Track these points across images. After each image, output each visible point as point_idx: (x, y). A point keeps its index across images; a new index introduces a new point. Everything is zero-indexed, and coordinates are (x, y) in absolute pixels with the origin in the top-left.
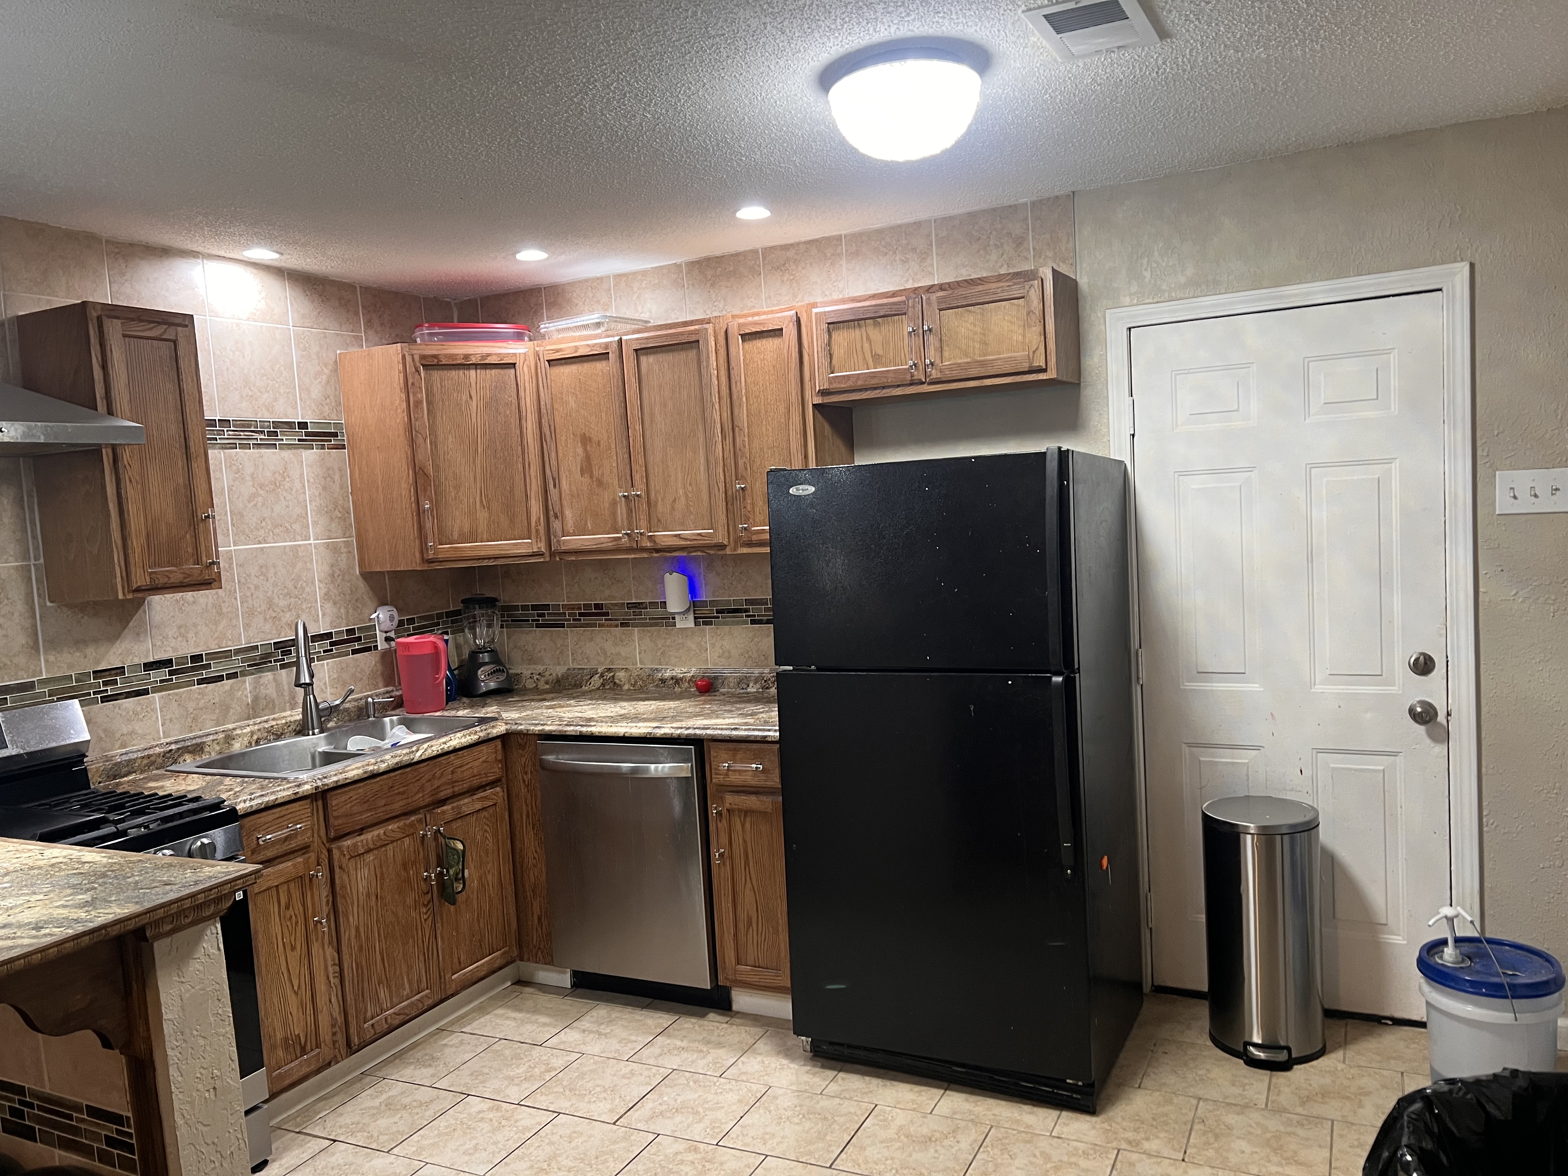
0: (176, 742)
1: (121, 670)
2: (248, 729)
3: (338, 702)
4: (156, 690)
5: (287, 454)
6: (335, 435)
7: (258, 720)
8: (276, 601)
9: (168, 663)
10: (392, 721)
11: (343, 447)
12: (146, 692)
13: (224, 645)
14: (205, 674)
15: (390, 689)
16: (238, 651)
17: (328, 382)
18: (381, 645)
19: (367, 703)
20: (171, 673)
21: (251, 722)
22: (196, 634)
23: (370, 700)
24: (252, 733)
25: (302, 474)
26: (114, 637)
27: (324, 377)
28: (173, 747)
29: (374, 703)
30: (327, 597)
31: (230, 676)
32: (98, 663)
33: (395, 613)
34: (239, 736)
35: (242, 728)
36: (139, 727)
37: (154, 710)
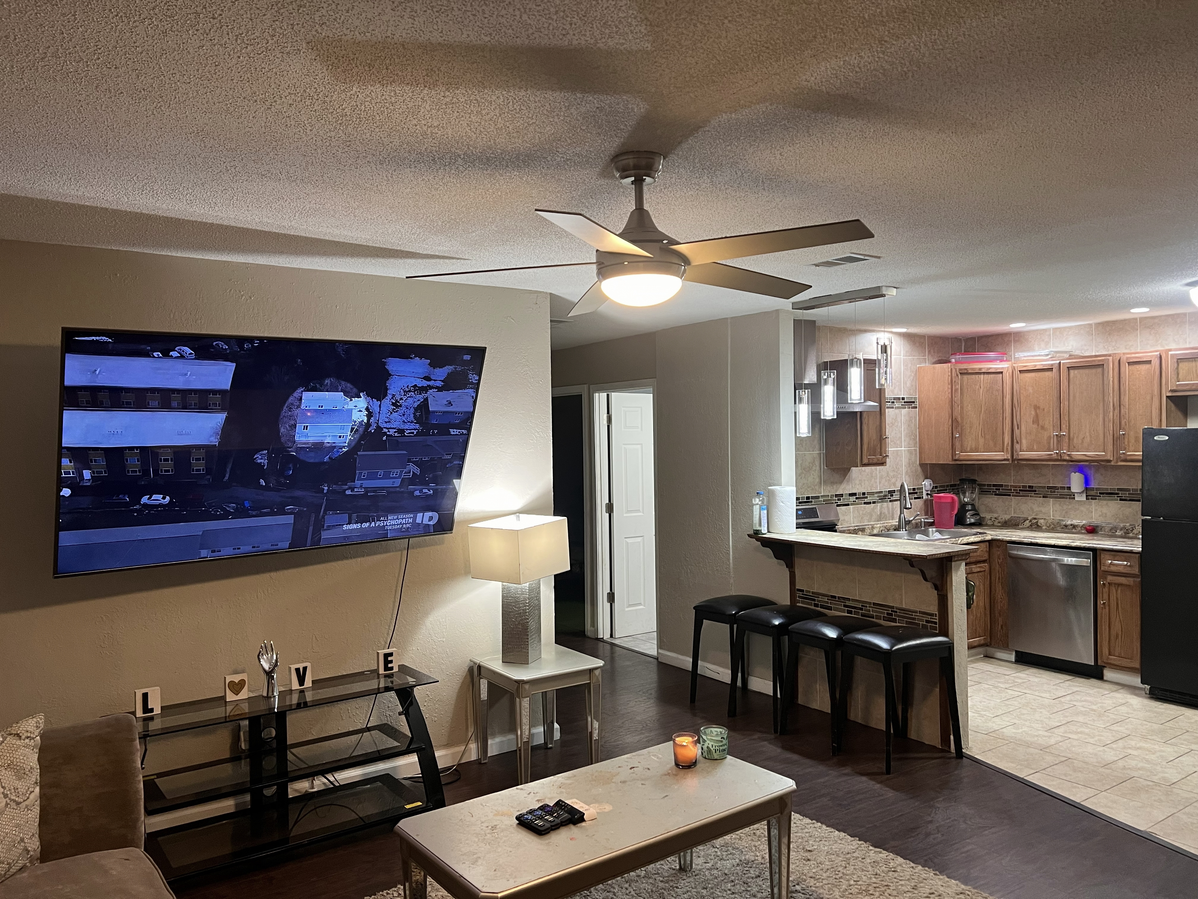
0: (857, 526)
1: (842, 495)
2: (878, 525)
3: (912, 519)
4: (852, 504)
5: (897, 411)
6: (914, 402)
7: (882, 522)
8: (890, 473)
9: (855, 494)
10: (932, 530)
11: (916, 408)
12: (848, 505)
13: (872, 489)
14: (866, 500)
15: (927, 517)
16: (877, 493)
17: (913, 379)
18: (925, 497)
19: (921, 521)
20: (856, 498)
21: (879, 522)
22: (865, 484)
23: (923, 520)
24: (880, 527)
25: (901, 420)
26: (841, 482)
27: (912, 377)
28: (856, 528)
29: (924, 522)
30: (907, 473)
31: (874, 503)
32: (836, 491)
33: (932, 483)
34: (876, 527)
35: (877, 524)
36: (846, 518)
37: (850, 512)
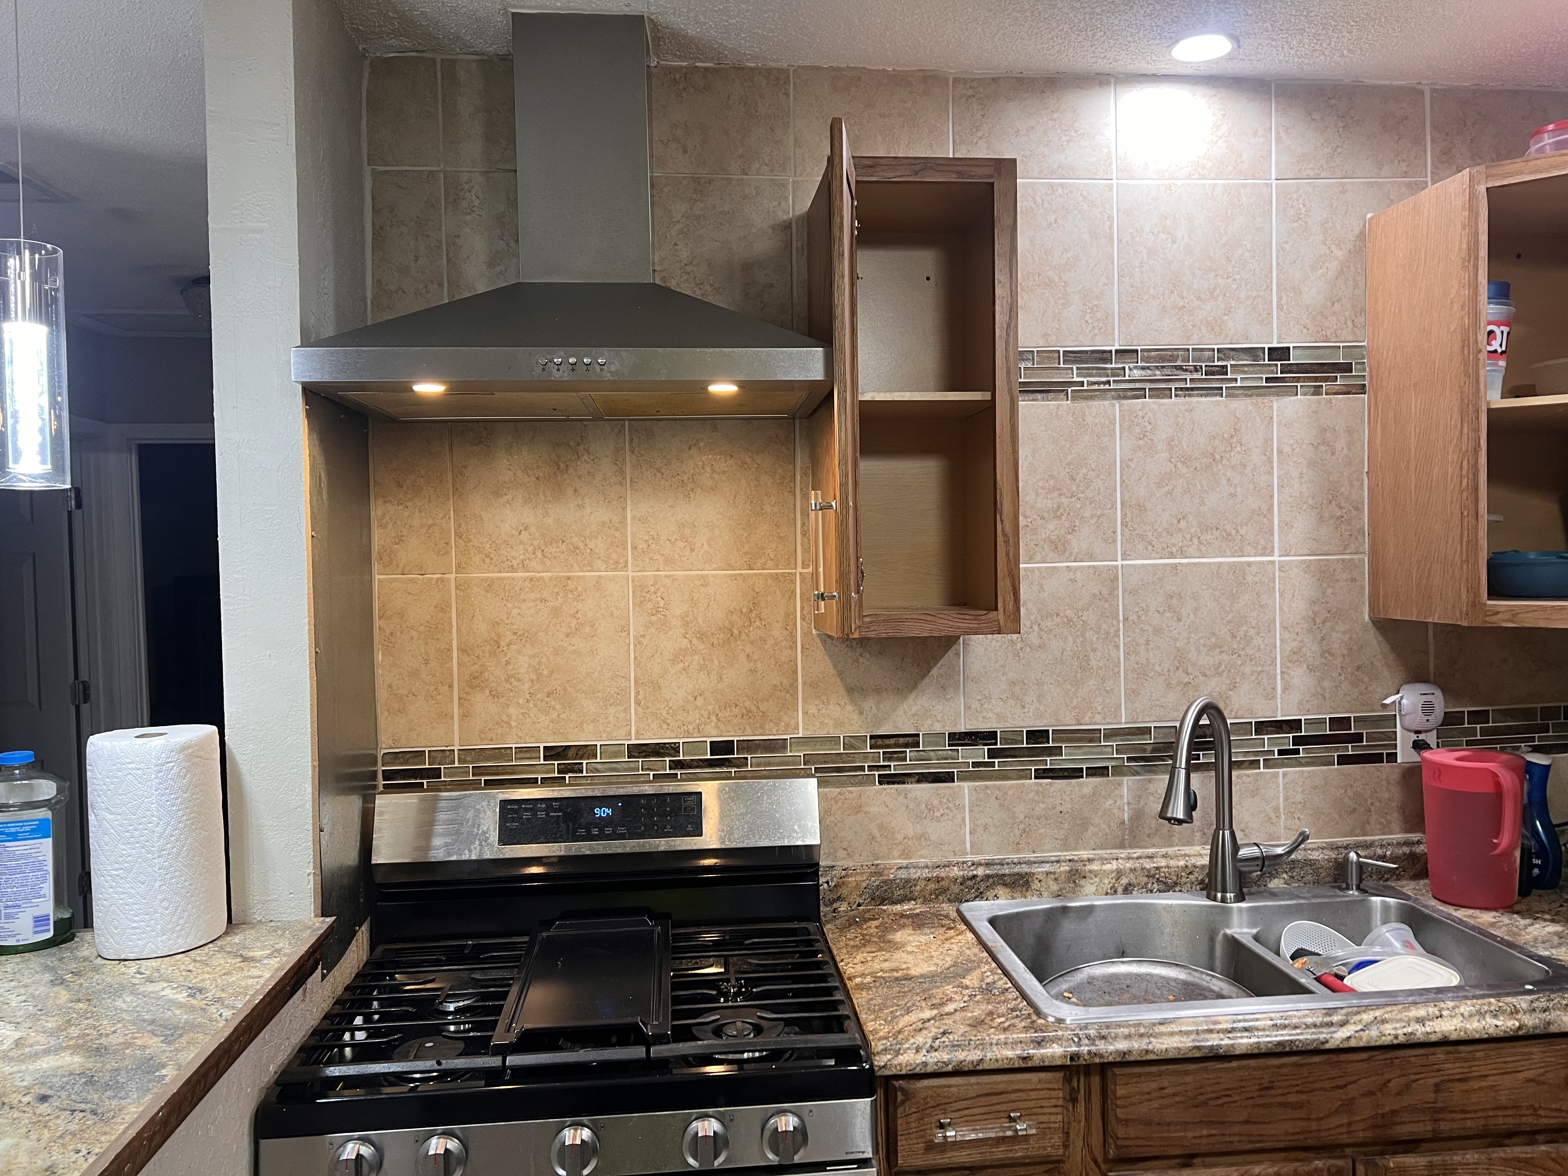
0: (988, 864)
1: (912, 740)
2: (1114, 865)
3: (1280, 851)
4: (965, 777)
5: (1241, 406)
6: (1346, 368)
7: (1138, 852)
8: (1192, 656)
9: (991, 736)
10: (1386, 907)
11: (1362, 389)
12: (948, 778)
13: (1087, 719)
14: (1049, 762)
15: (1414, 837)
16: (1112, 734)
17: (1340, 273)
18: (1405, 754)
19: (1346, 859)
20: (992, 754)
21: (1123, 853)
22: (1040, 697)
23: (1353, 856)
24: (1119, 873)
25: (1268, 441)
26: (911, 686)
27: (1334, 266)
28: (980, 872)
29: (1361, 866)
30: (1294, 657)
31: (1094, 772)
32: (879, 723)
33: (1438, 699)
34: (1095, 874)
35: (1104, 860)
36: (935, 831)
37: (960, 808)
